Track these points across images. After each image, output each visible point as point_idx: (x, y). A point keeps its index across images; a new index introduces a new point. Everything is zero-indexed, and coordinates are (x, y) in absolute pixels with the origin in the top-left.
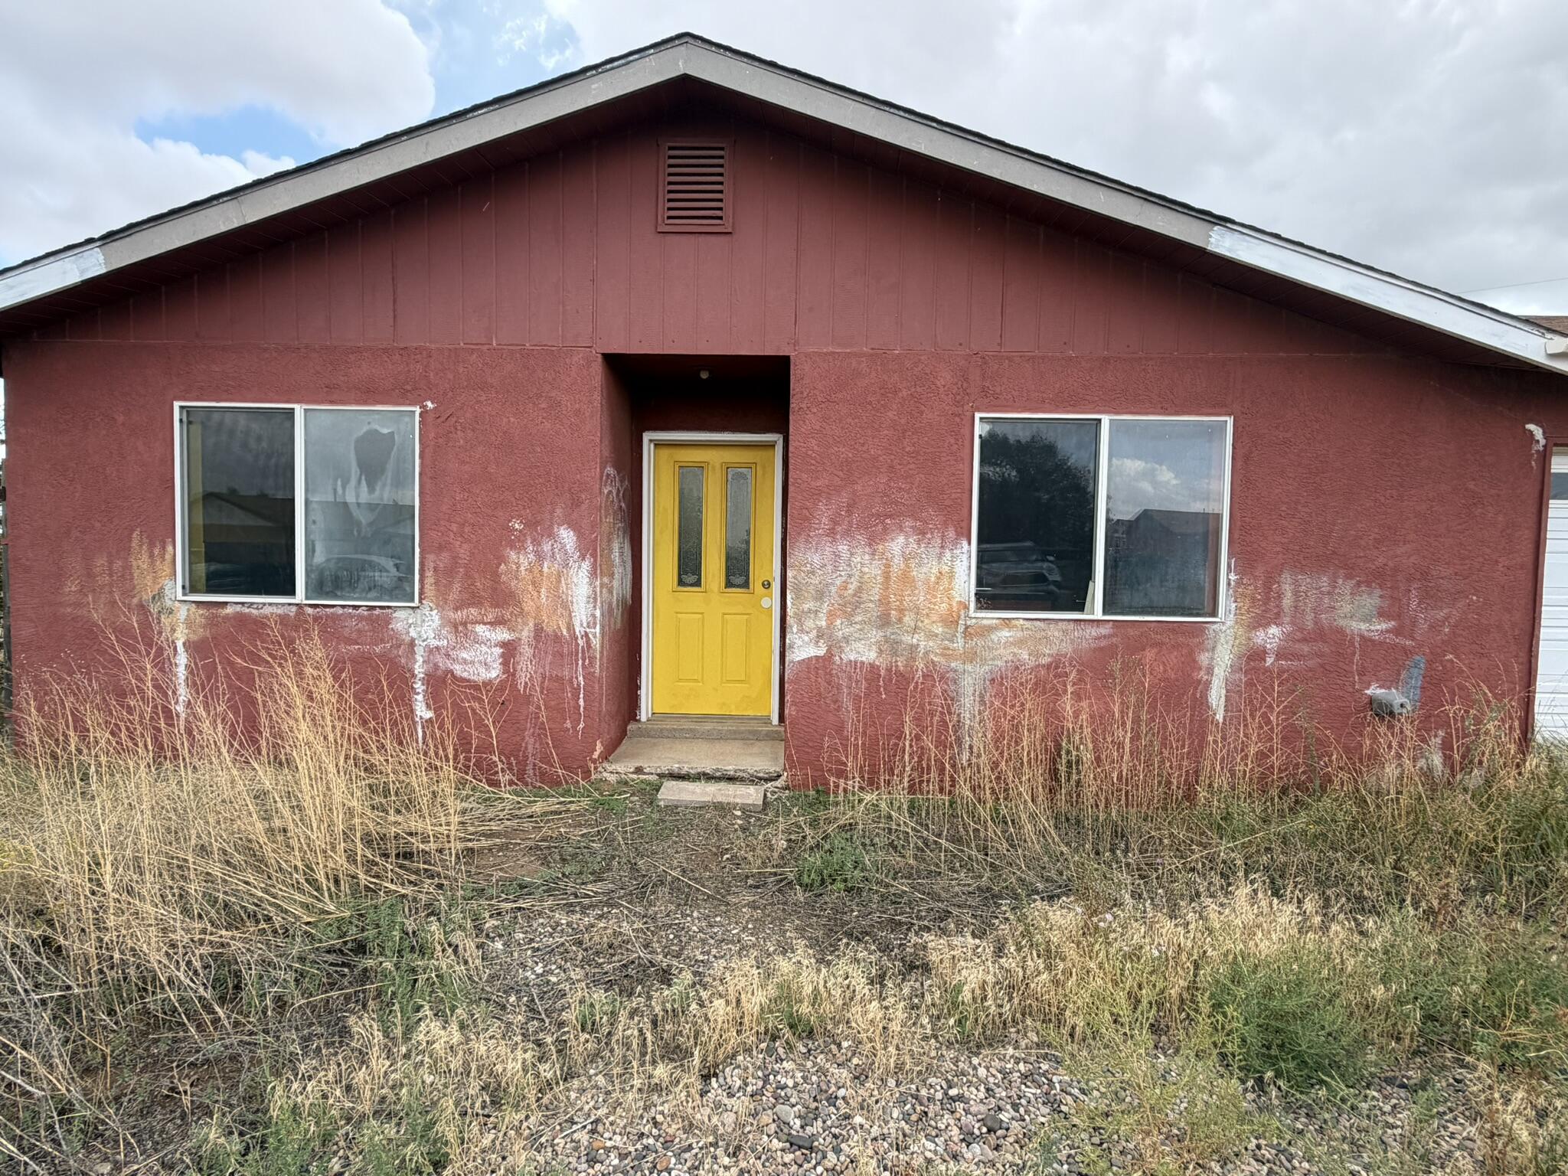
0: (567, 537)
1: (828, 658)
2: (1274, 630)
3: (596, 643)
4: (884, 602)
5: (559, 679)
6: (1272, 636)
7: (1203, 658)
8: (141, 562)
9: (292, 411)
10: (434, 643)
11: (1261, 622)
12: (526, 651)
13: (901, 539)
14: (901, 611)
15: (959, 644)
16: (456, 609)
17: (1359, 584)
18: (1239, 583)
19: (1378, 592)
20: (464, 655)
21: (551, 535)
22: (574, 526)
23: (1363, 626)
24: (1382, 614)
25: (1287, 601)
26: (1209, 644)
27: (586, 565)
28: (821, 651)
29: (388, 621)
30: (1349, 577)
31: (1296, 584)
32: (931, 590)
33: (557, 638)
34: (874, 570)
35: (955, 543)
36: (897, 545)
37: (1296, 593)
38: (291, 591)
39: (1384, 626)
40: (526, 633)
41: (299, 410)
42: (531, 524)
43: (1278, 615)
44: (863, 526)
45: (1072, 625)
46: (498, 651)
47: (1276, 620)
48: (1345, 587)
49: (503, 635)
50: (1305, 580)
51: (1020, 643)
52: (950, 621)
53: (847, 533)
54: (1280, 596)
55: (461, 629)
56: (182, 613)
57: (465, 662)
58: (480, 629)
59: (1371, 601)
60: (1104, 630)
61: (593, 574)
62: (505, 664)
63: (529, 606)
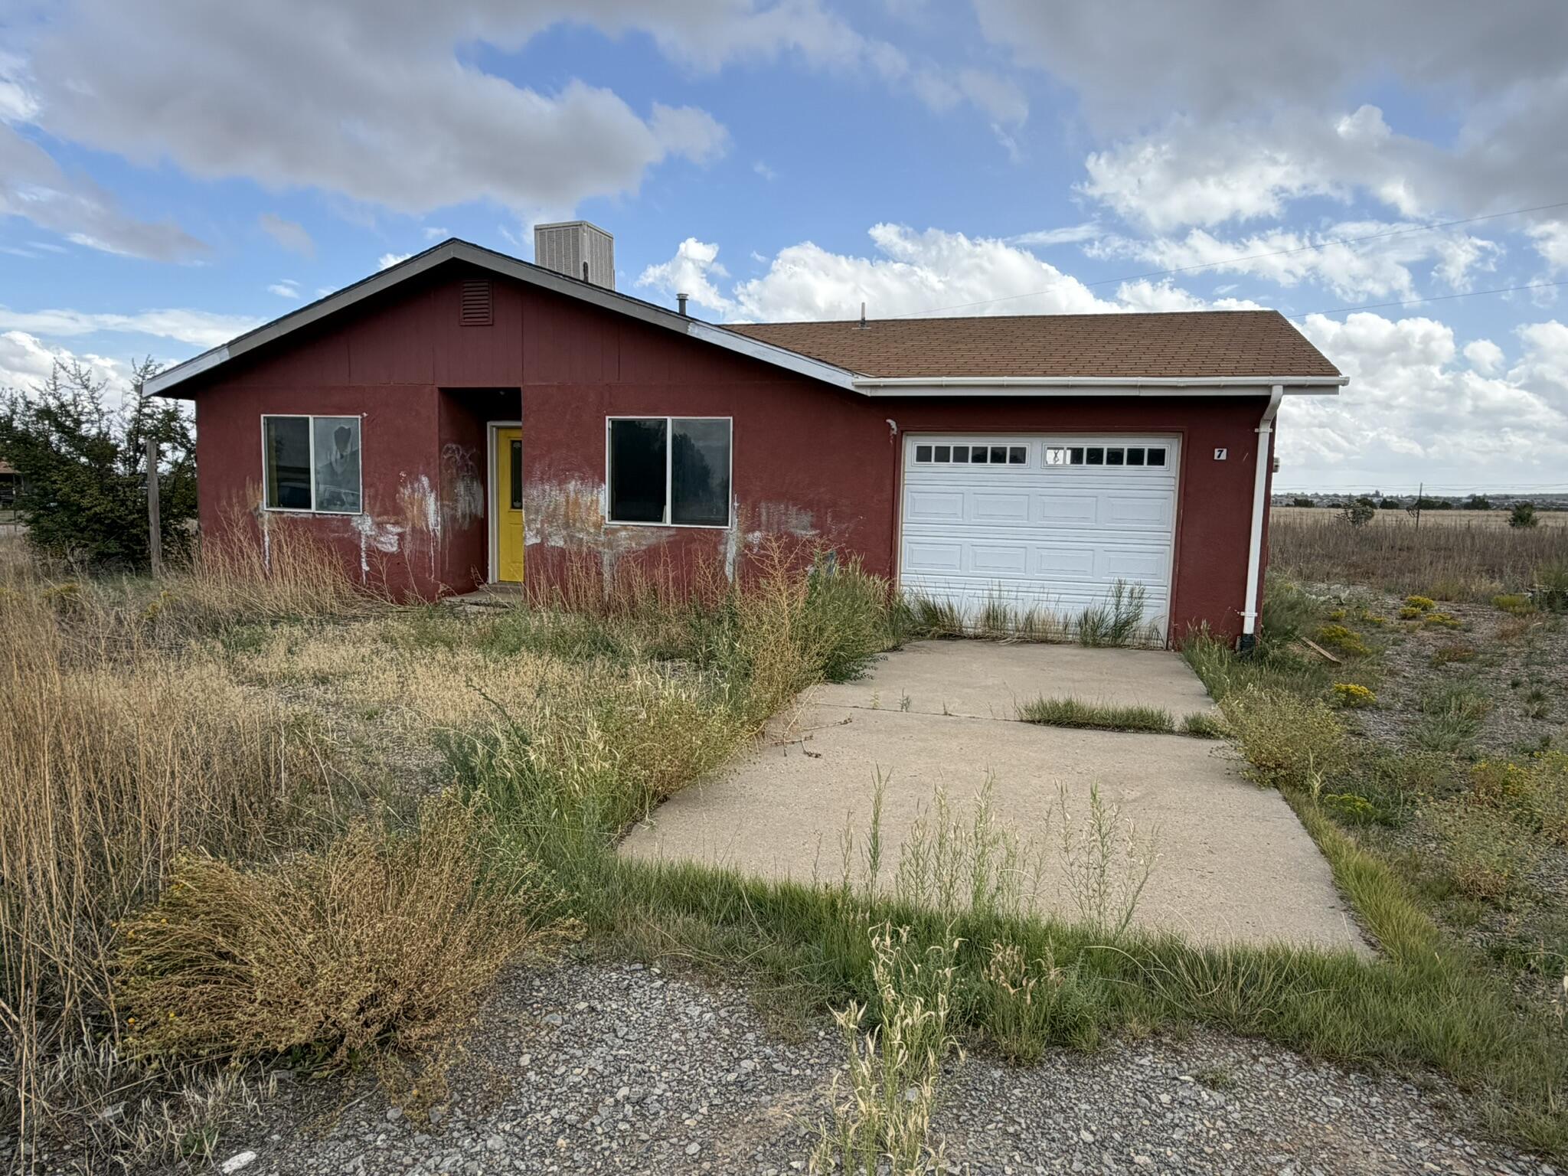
0: (425, 480)
1: (541, 544)
2: (757, 534)
3: (438, 534)
4: (566, 515)
5: (422, 552)
6: (756, 536)
7: (721, 548)
8: (250, 492)
9: (307, 419)
10: (369, 533)
11: (750, 530)
12: (408, 538)
13: (573, 483)
14: (575, 521)
15: (602, 538)
16: (378, 516)
17: (800, 509)
18: (739, 507)
19: (810, 513)
20: (382, 539)
21: (418, 480)
22: (427, 475)
23: (803, 532)
24: (813, 526)
25: (764, 518)
26: (724, 541)
27: (433, 495)
28: (538, 541)
29: (349, 521)
30: (794, 505)
31: (768, 508)
32: (588, 509)
33: (422, 532)
34: (562, 499)
35: (599, 486)
36: (572, 486)
37: (768, 513)
38: (309, 506)
39: (814, 532)
40: (408, 529)
41: (311, 418)
42: (409, 474)
43: (759, 526)
44: (556, 476)
45: (655, 530)
46: (396, 537)
47: (759, 527)
48: (793, 510)
49: (399, 530)
50: (772, 507)
51: (631, 538)
52: (598, 526)
53: (549, 480)
54: (760, 515)
55: (380, 526)
56: (266, 516)
57: (383, 543)
58: (389, 526)
59: (807, 518)
60: (672, 532)
61: (436, 499)
62: (399, 544)
63: (409, 515)
